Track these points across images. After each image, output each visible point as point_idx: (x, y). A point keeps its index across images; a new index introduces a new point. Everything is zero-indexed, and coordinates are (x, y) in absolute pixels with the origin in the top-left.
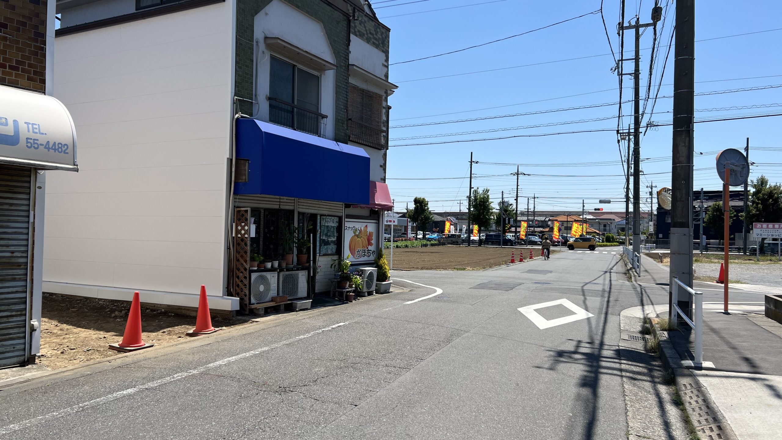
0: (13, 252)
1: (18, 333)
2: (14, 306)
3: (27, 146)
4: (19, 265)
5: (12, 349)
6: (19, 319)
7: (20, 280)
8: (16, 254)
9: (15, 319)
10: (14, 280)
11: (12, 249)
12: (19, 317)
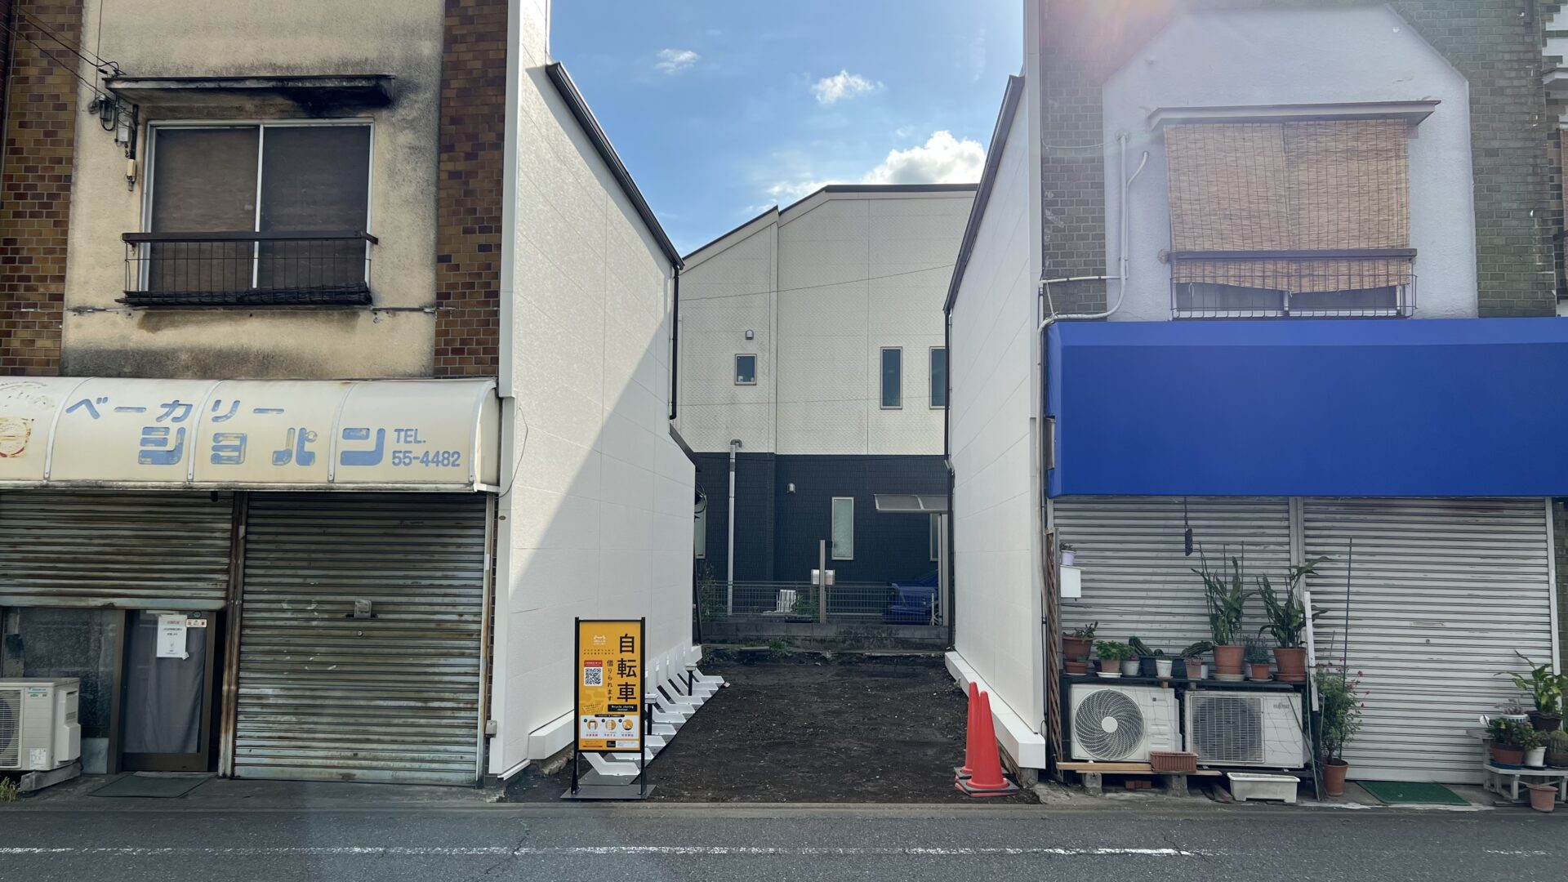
0: (461, 615)
1: (468, 736)
2: (461, 694)
3: (394, 462)
4: (469, 635)
5: (459, 759)
6: (467, 714)
7: (470, 656)
8: (466, 617)
9: (463, 714)
10: (462, 655)
11: (461, 609)
12: (468, 712)
